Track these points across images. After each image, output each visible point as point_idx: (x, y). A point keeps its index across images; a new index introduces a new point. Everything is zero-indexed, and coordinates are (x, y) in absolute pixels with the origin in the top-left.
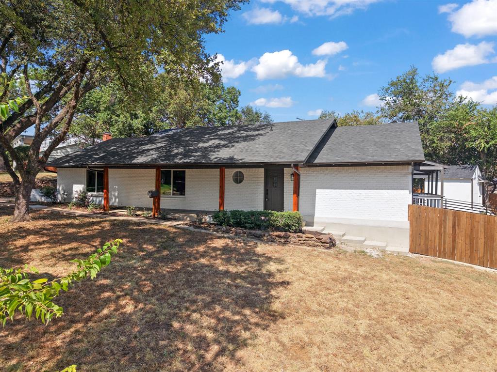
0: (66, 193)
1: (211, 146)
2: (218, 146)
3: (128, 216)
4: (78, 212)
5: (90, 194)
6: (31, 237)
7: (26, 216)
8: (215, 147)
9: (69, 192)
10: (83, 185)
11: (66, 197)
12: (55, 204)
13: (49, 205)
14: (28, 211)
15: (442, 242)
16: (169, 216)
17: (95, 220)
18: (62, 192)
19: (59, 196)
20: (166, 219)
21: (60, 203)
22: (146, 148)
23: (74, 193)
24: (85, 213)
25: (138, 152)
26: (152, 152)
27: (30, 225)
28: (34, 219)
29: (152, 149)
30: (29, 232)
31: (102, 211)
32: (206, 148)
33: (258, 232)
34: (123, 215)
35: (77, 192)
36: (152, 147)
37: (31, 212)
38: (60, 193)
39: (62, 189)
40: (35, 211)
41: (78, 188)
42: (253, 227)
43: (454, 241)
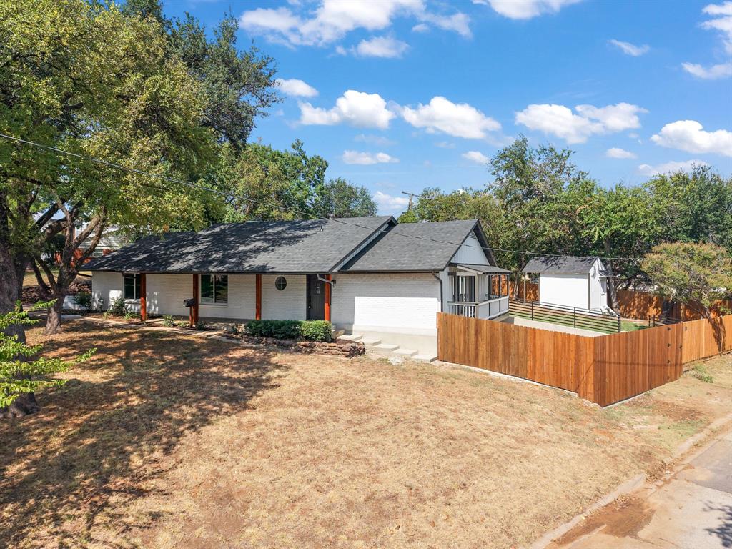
0: (102, 301)
1: (251, 251)
2: (258, 250)
3: (164, 326)
4: (112, 322)
5: (127, 301)
6: (64, 349)
7: (59, 329)
8: (255, 252)
9: (105, 299)
10: (120, 292)
11: (101, 304)
12: (90, 312)
13: (84, 313)
14: (61, 322)
15: (467, 350)
16: (206, 326)
17: (128, 331)
18: (97, 299)
19: (95, 304)
20: (201, 329)
21: (96, 311)
22: (185, 251)
23: (111, 300)
24: (119, 323)
25: (176, 256)
26: (190, 257)
27: (62, 337)
28: (66, 331)
29: (191, 253)
30: (60, 345)
31: (139, 320)
32: (245, 252)
33: (287, 342)
34: (160, 326)
35: (113, 299)
36: (193, 250)
37: (64, 323)
38: (96, 302)
39: (98, 296)
40: (68, 321)
41: (115, 295)
42: (283, 337)
43: (476, 348)
